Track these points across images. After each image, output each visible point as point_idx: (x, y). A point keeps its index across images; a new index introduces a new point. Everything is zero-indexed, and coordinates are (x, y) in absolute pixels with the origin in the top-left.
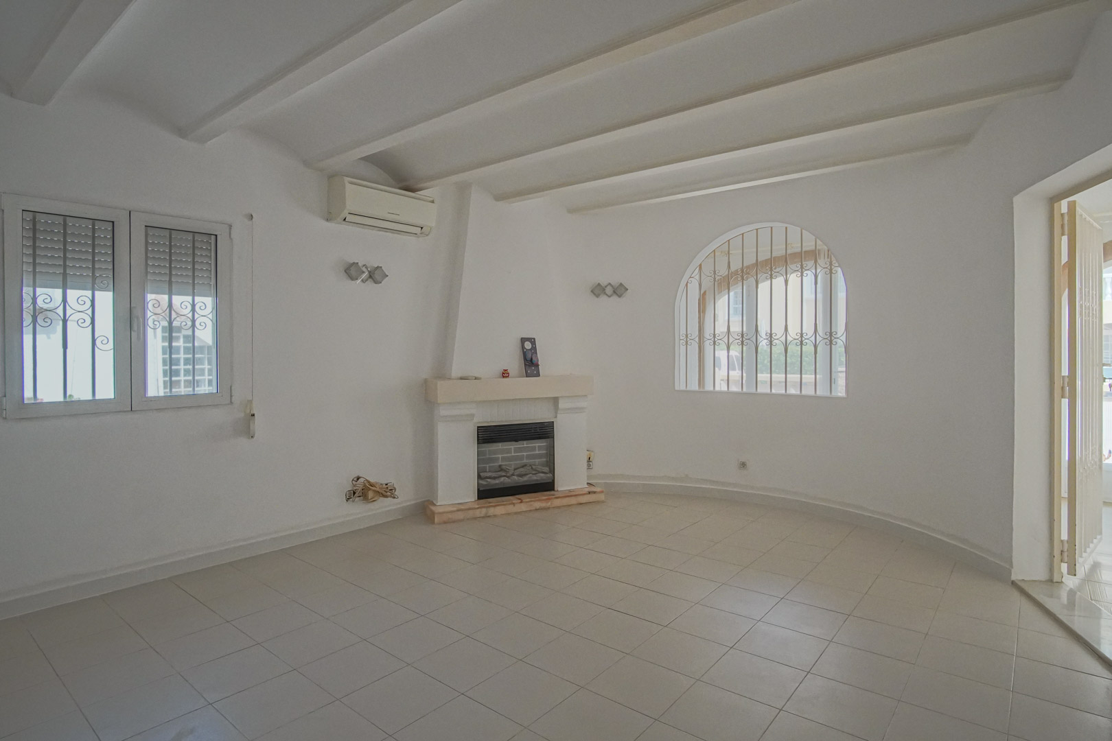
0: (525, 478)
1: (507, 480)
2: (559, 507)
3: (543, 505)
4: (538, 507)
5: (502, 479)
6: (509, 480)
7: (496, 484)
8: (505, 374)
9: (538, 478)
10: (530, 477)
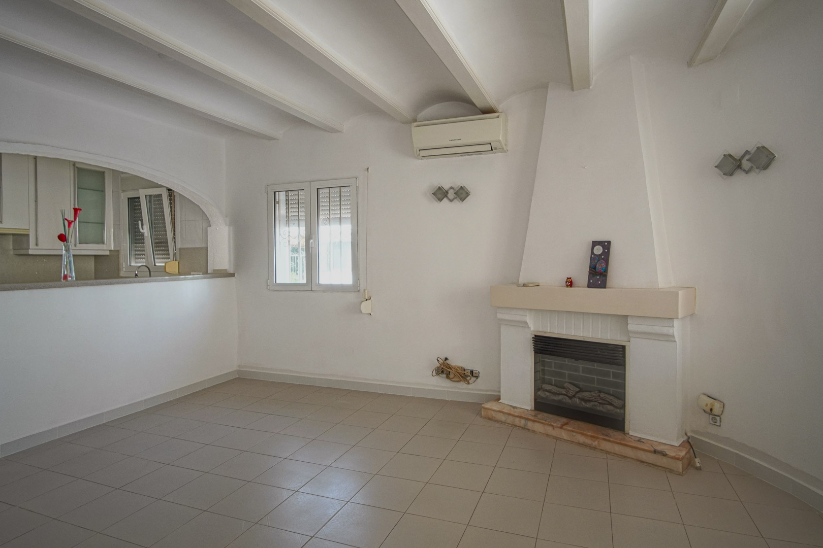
0: (588, 405)
1: (568, 400)
2: (607, 452)
3: (588, 441)
4: (581, 442)
5: (561, 397)
6: (570, 401)
7: (554, 400)
8: (570, 283)
9: (604, 410)
10: (595, 405)
